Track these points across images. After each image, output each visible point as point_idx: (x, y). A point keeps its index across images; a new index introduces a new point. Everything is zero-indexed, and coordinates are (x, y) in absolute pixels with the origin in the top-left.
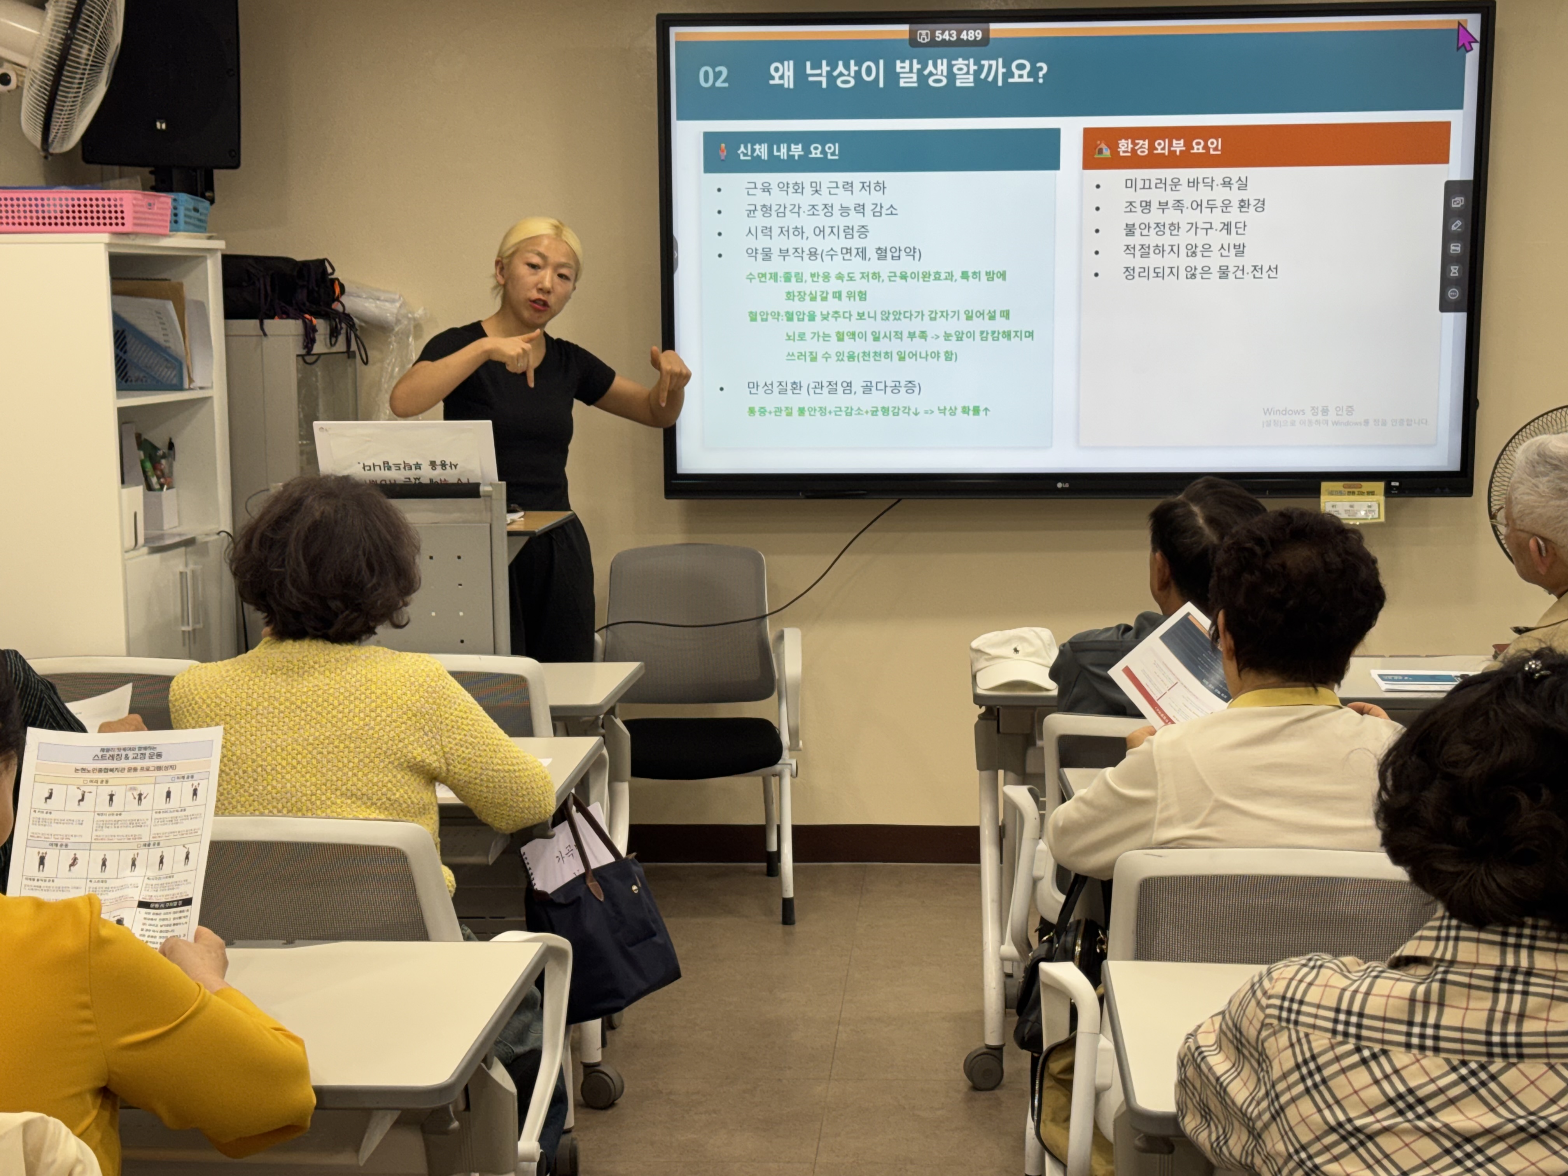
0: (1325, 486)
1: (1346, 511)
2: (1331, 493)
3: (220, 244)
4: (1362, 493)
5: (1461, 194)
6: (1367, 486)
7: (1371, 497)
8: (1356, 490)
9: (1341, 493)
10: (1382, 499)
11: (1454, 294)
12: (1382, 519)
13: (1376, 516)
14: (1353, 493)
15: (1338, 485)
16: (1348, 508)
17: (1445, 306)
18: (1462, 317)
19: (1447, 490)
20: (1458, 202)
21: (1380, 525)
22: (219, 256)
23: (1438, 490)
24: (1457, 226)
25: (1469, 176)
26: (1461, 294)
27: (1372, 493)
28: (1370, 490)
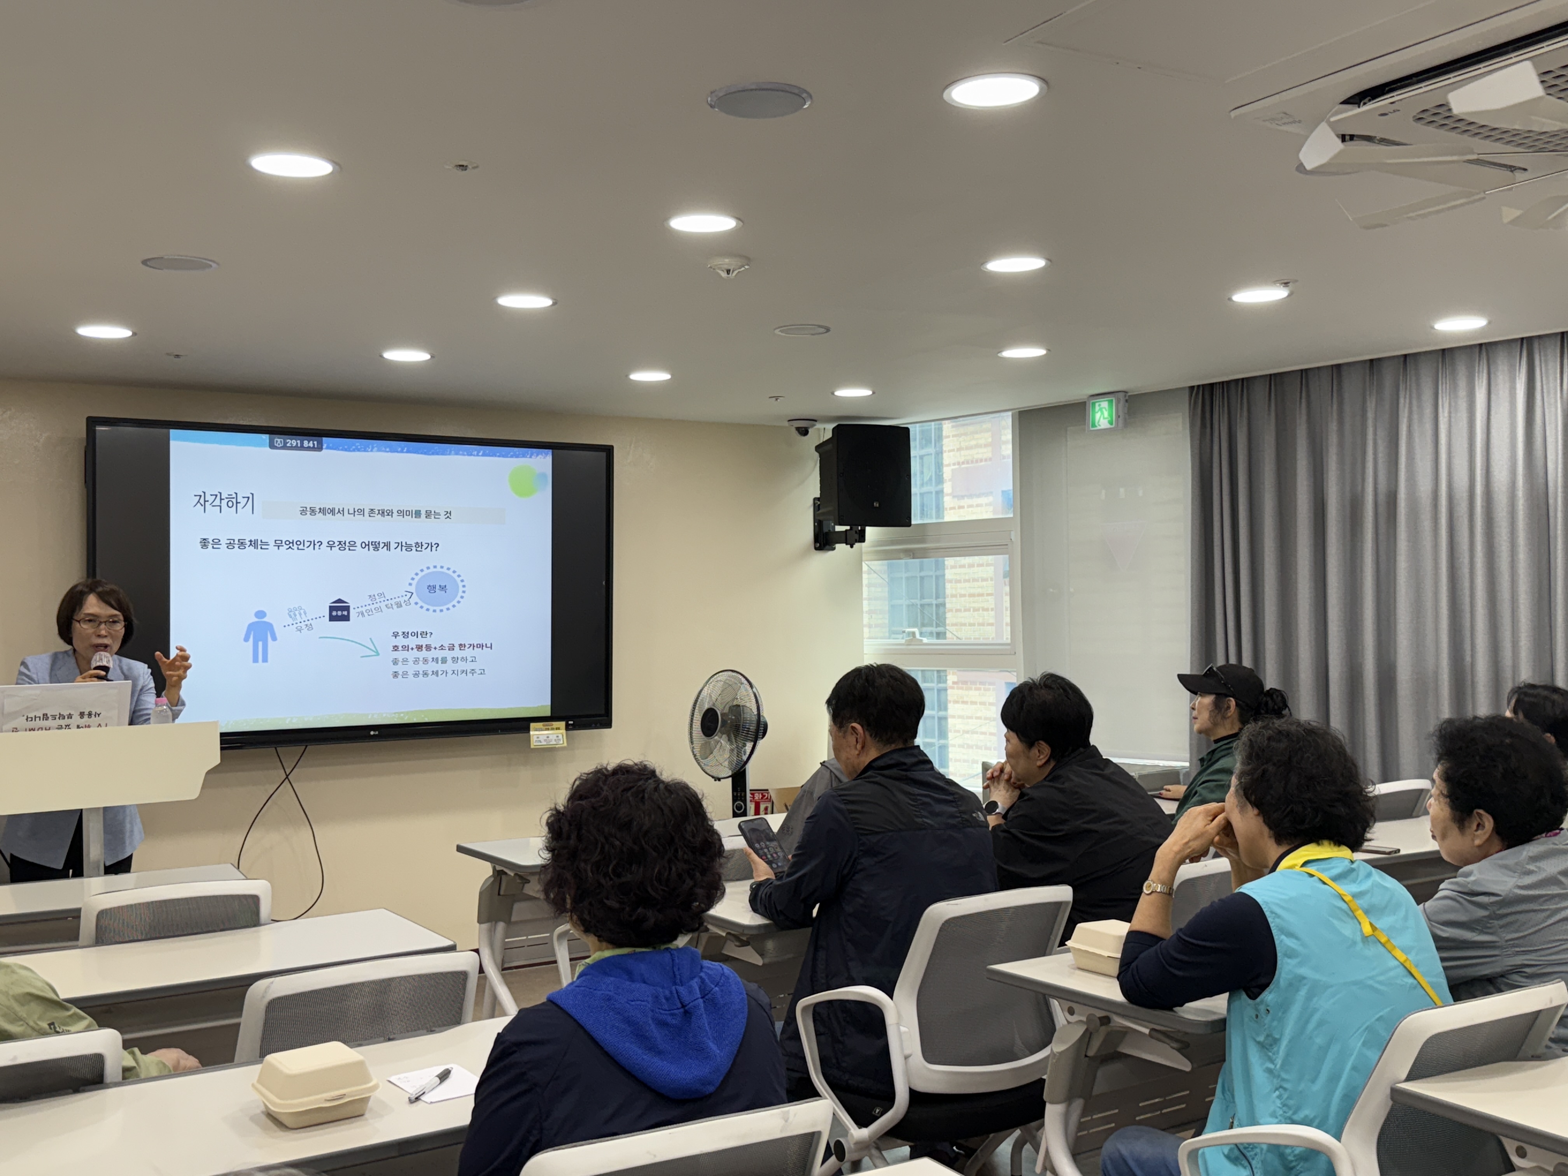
0: (533, 725)
1: (545, 740)
2: (536, 730)
4: (553, 729)
6: (556, 724)
7: (558, 731)
8: (550, 727)
9: (541, 730)
10: (563, 731)
12: (565, 744)
13: (561, 742)
14: (548, 729)
15: (540, 725)
16: (545, 738)
19: (598, 725)
21: (563, 748)
23: (593, 725)
27: (558, 729)
28: (558, 726)
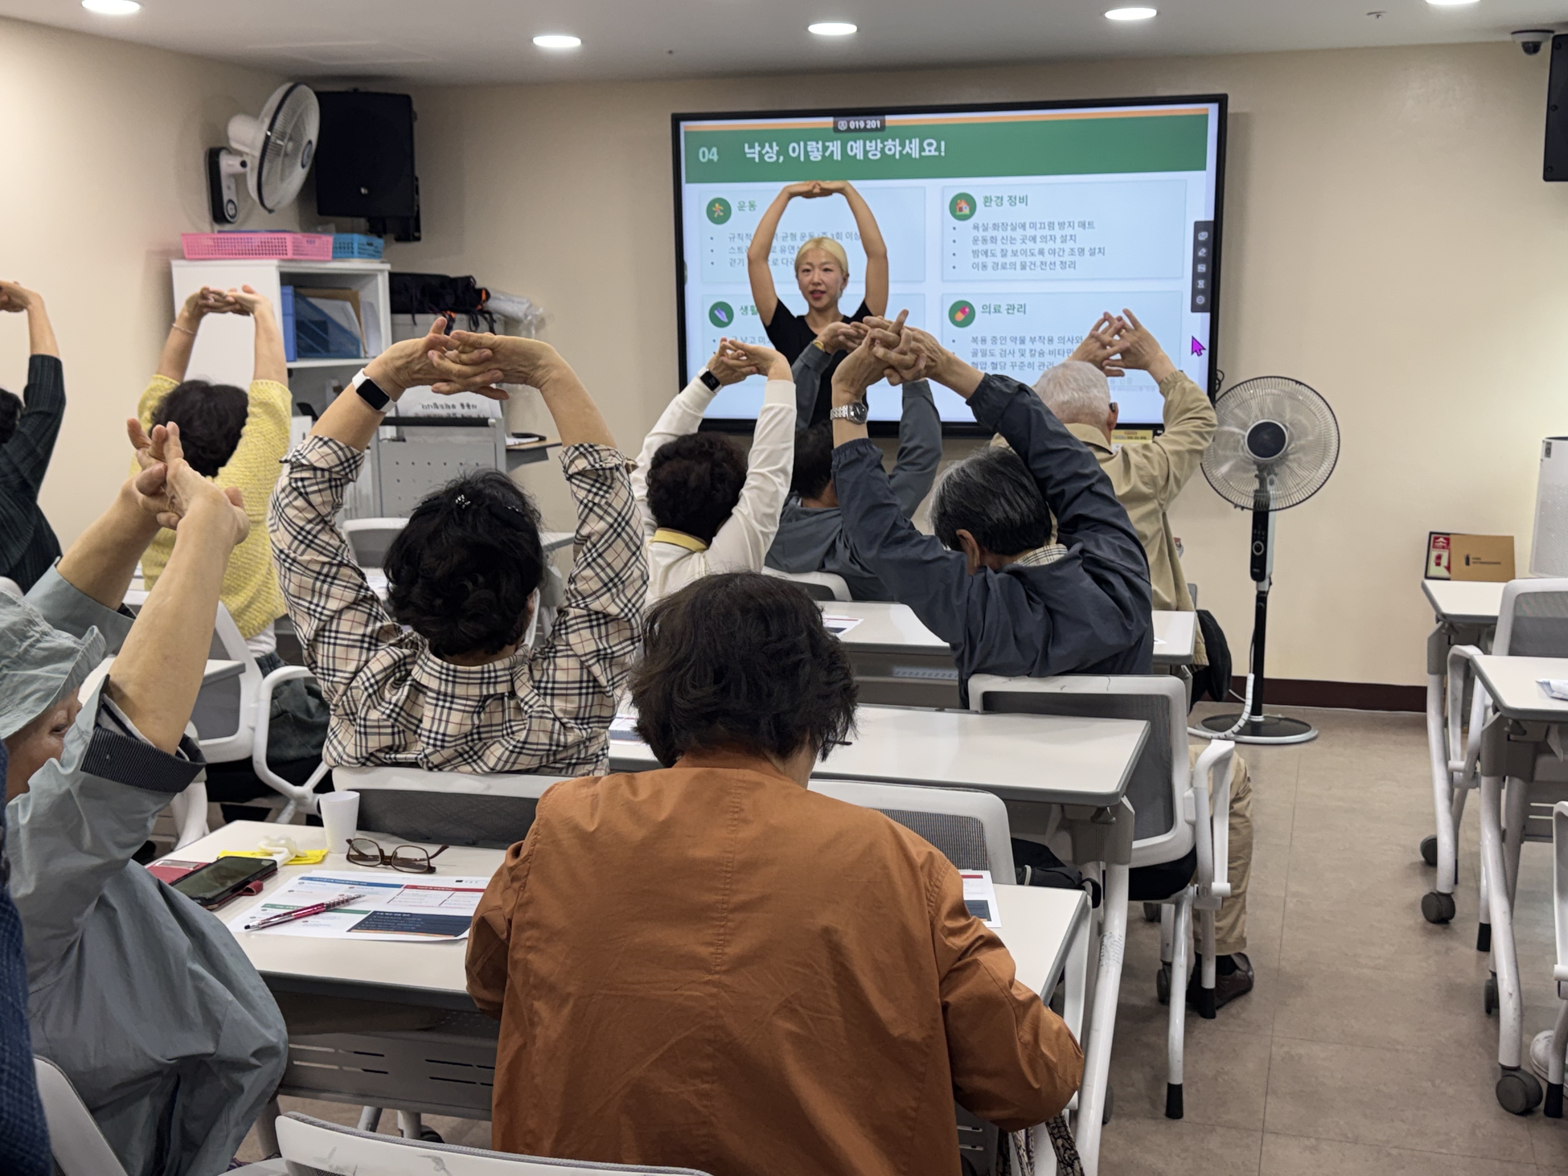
3: (387, 267)
5: (1205, 230)
6: (1141, 433)
11: (1201, 300)
14: (1131, 438)
15: (1121, 432)
17: (1195, 308)
18: (1207, 316)
20: (1203, 236)
22: (386, 275)
24: (1202, 252)
25: (1211, 218)
26: (1206, 300)
